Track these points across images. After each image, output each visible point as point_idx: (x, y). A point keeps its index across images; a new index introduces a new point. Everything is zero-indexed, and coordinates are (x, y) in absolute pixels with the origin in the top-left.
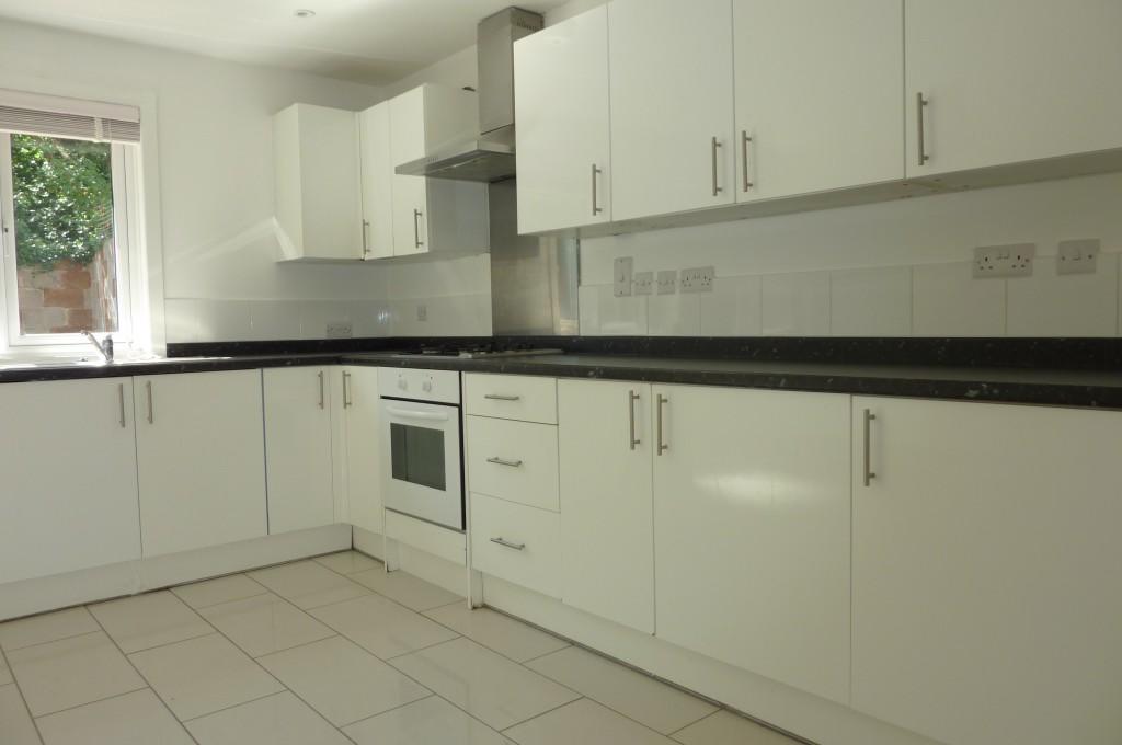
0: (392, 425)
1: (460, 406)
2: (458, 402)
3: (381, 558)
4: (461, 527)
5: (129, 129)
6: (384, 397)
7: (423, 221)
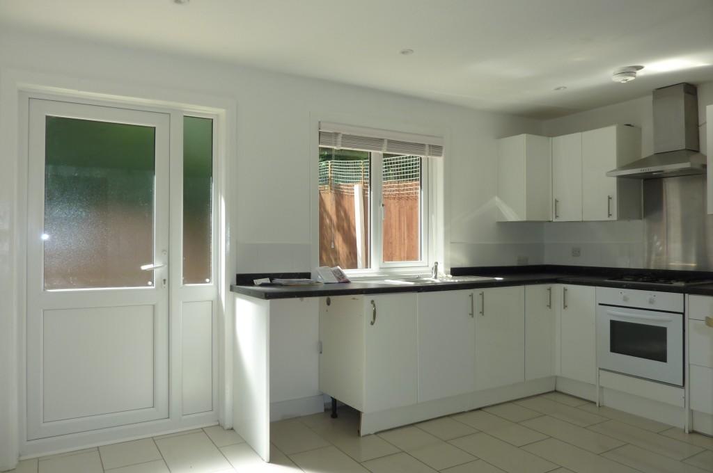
0: (611, 321)
1: (683, 314)
2: (682, 311)
3: (593, 400)
4: (682, 385)
5: (436, 150)
6: (600, 304)
7: (614, 202)
